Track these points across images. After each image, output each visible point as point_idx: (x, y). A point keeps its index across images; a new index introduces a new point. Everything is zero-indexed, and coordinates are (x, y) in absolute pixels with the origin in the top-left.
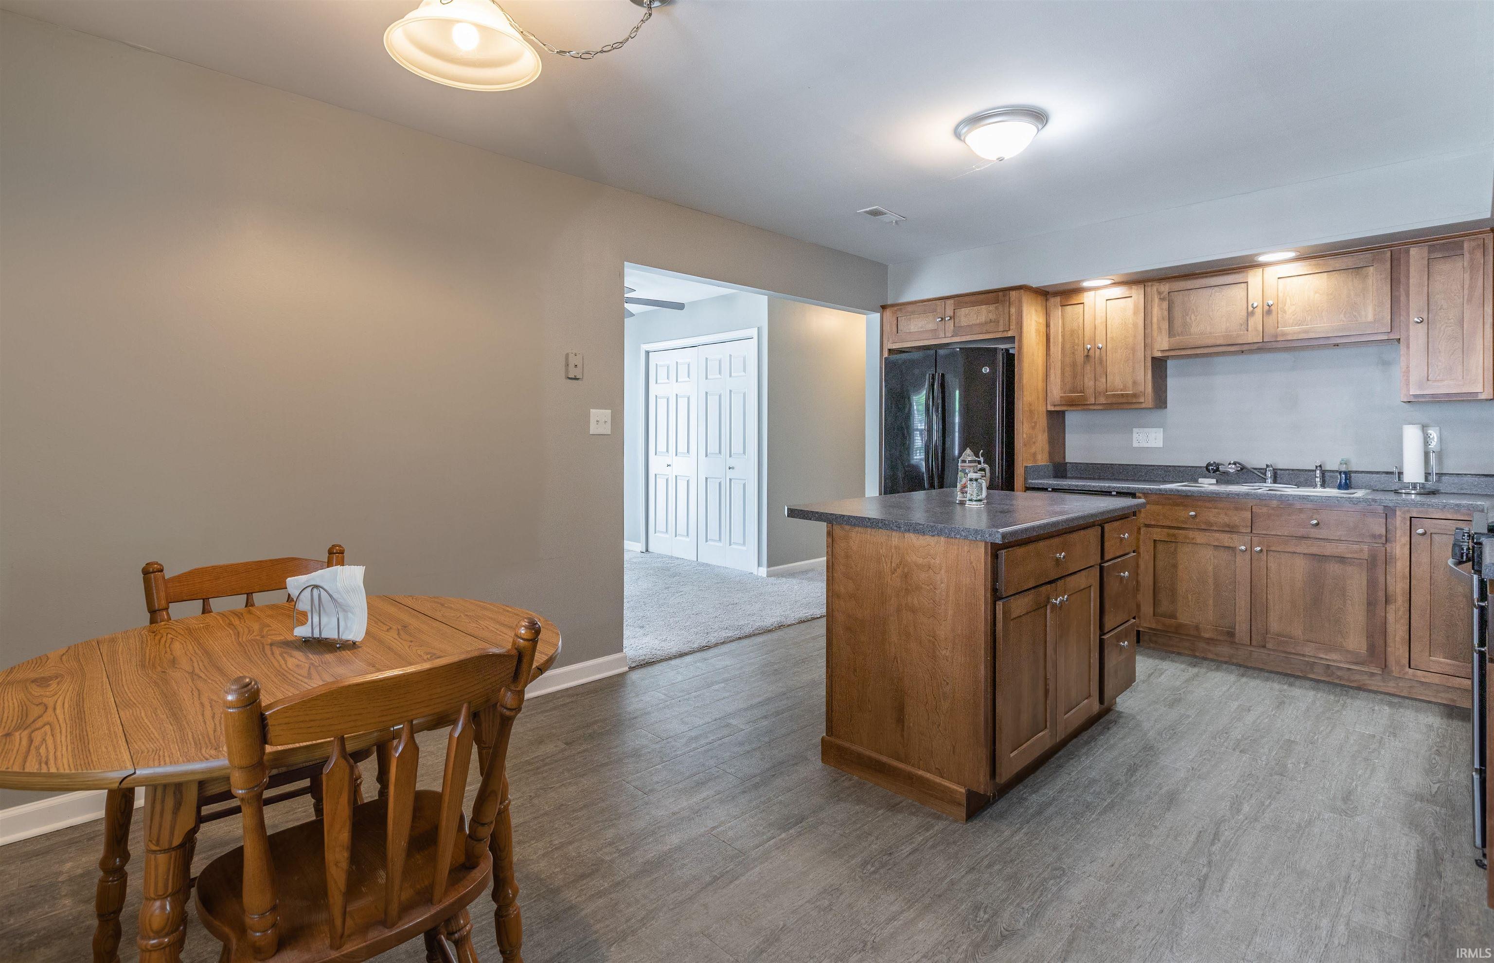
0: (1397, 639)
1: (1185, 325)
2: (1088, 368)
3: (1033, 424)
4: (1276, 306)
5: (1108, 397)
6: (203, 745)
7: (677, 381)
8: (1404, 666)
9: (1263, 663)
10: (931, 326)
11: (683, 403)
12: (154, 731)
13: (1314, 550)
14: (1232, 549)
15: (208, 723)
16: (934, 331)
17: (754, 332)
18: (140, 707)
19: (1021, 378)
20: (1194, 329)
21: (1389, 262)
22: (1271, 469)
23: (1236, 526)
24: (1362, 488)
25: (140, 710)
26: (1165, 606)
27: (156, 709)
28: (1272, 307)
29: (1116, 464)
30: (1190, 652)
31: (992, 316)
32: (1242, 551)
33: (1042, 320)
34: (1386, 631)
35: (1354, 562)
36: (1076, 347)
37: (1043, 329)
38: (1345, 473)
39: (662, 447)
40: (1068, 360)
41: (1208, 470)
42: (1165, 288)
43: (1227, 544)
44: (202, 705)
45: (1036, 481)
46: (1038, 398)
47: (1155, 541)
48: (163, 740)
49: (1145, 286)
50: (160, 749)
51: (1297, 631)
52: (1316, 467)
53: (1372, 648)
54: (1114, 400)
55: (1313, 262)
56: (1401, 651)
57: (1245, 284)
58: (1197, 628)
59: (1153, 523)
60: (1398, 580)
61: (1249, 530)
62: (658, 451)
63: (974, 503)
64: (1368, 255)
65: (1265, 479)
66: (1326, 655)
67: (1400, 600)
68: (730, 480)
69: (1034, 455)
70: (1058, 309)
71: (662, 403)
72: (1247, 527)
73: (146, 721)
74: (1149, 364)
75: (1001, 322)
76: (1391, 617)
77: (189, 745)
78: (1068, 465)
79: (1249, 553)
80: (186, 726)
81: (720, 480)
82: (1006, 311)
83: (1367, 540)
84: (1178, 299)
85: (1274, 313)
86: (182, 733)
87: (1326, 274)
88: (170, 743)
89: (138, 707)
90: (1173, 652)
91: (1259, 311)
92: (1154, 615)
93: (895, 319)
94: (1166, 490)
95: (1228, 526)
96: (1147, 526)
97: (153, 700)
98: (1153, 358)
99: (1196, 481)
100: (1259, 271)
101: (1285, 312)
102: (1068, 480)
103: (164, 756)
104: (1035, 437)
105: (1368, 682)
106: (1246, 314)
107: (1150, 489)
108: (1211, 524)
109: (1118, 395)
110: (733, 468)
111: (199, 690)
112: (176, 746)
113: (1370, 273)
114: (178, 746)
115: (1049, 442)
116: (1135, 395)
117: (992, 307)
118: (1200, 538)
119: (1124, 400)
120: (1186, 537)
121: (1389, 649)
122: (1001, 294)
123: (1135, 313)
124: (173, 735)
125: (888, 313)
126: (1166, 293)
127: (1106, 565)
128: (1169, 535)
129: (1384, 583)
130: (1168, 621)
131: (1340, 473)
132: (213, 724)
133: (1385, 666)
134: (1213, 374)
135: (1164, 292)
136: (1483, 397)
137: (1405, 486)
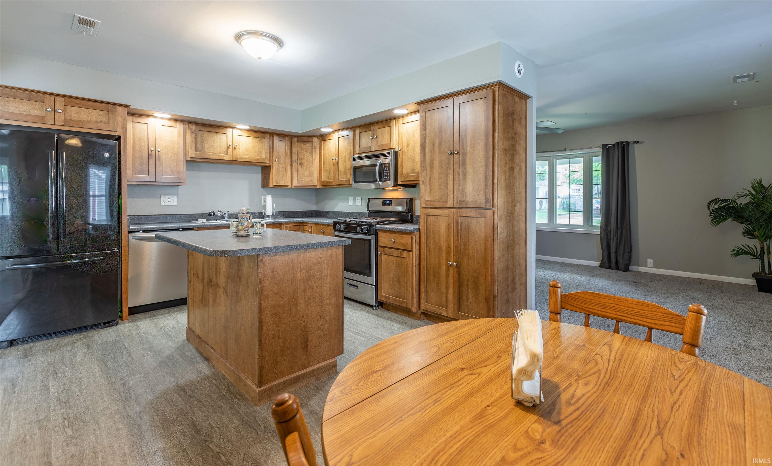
1: (203, 147)
2: (151, 161)
4: (237, 146)
6: (701, 368)
12: (724, 391)
15: (689, 379)
18: (725, 419)
20: (206, 150)
21: (268, 137)
22: (227, 214)
25: (726, 416)
27: (714, 409)
36: (142, 148)
40: (137, 155)
42: (193, 127)
44: (681, 394)
48: (721, 383)
49: (184, 124)
50: (726, 378)
57: (227, 135)
73: (726, 403)
74: (185, 162)
77: (709, 372)
80: (702, 384)
84: (199, 134)
86: (708, 380)
88: (718, 378)
89: (727, 420)
91: (231, 147)
97: (712, 420)
98: (187, 160)
100: (231, 130)
101: (239, 149)
103: (725, 373)
106: (226, 148)
111: (672, 408)
112: (716, 375)
113: (264, 141)
114: (715, 375)
124: (713, 382)
126: (194, 130)
132: (687, 376)
134: (200, 171)
135: (192, 129)
136: (289, 187)
137: (267, 216)
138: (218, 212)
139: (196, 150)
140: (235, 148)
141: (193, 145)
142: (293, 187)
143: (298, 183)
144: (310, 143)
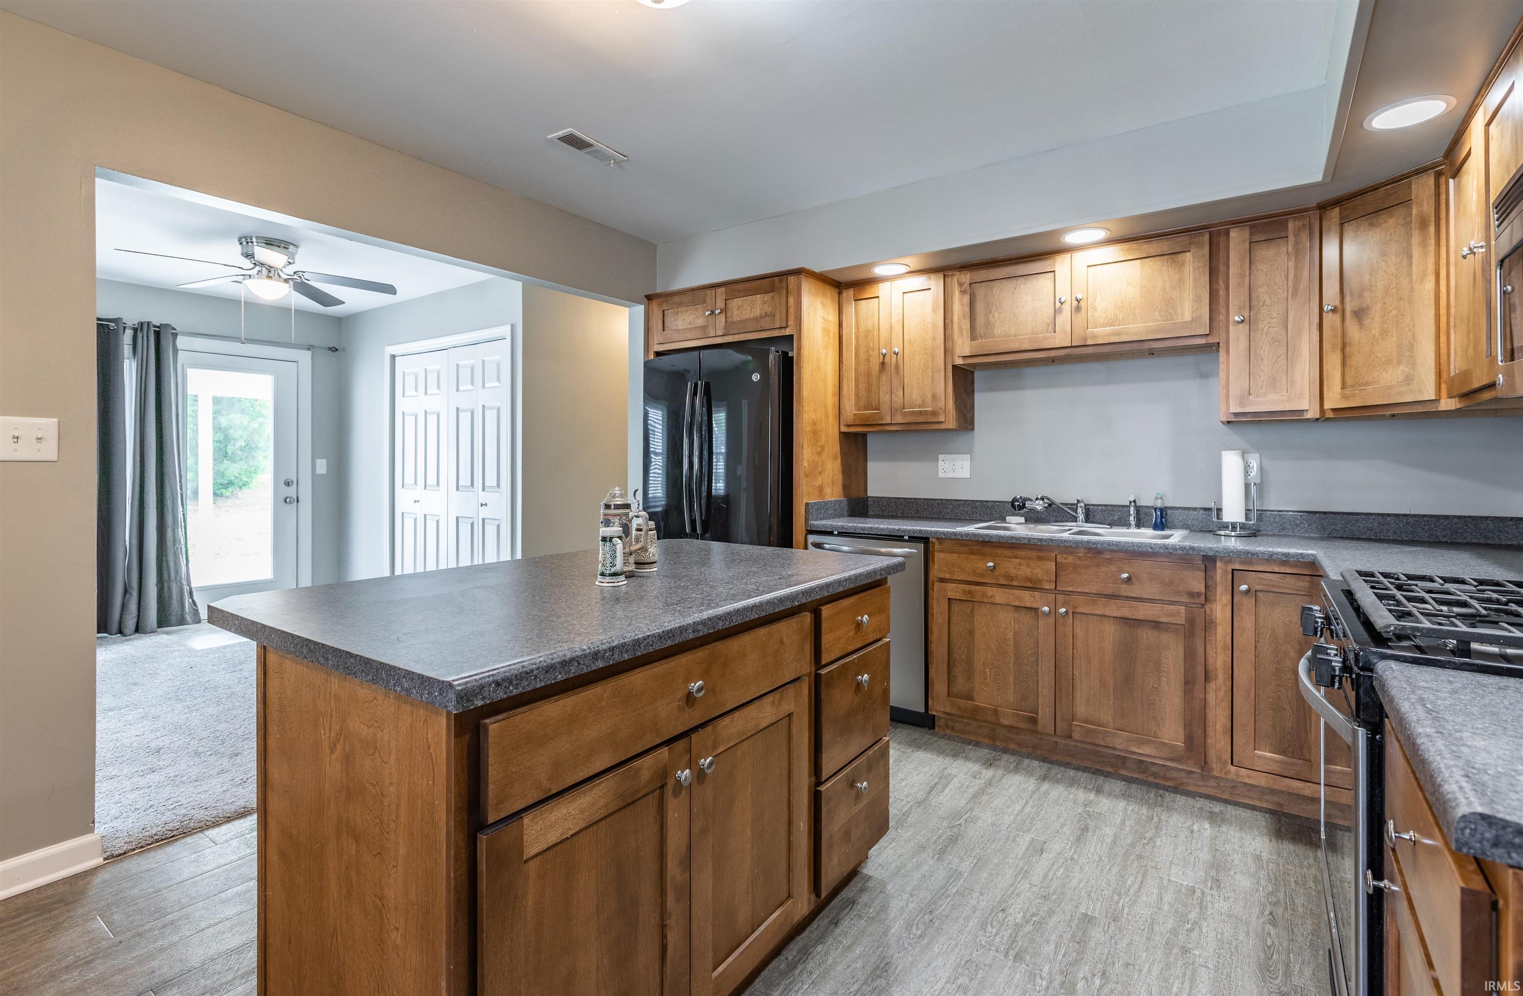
0: (1218, 726)
1: (988, 324)
2: (884, 378)
3: (819, 449)
4: (1086, 302)
5: (905, 414)
7: (426, 393)
8: (1225, 763)
9: (1070, 756)
10: (701, 322)
11: (432, 420)
13: (1125, 612)
14: (1036, 610)
16: (704, 328)
17: (506, 330)
19: (800, 390)
20: (998, 331)
21: (1208, 246)
22: (1083, 504)
23: (1040, 581)
24: (1178, 528)
26: (961, 684)
28: (1082, 303)
29: (920, 499)
30: (990, 742)
31: (768, 309)
32: (1044, 613)
33: (833, 317)
34: (1205, 718)
35: (1169, 628)
36: (871, 352)
37: (834, 328)
38: (1161, 510)
39: (409, 479)
40: (862, 368)
41: (1013, 506)
42: (966, 277)
43: (1028, 605)
45: (823, 522)
46: (827, 416)
47: (949, 599)
49: (945, 276)
51: (1107, 716)
52: (1130, 502)
53: (1189, 739)
54: (912, 419)
55: (1125, 246)
56: (1223, 743)
57: (1052, 274)
58: (996, 712)
59: (948, 576)
60: (1219, 651)
61: (1053, 587)
62: (405, 482)
63: (608, 579)
64: (1184, 239)
65: (1076, 517)
66: (1139, 748)
67: (1221, 677)
68: (483, 520)
69: (821, 489)
70: (851, 304)
71: (410, 421)
72: (1050, 581)
74: (950, 374)
75: (778, 316)
76: (1211, 698)
78: (869, 499)
79: (1054, 616)
81: (471, 520)
82: (783, 301)
83: (1185, 599)
84: (980, 291)
85: (1083, 310)
87: (1139, 261)
90: (969, 743)
91: (1067, 308)
92: (949, 696)
93: (660, 312)
94: (960, 534)
95: (1029, 580)
96: (942, 580)
98: (954, 367)
99: (1003, 520)
100: (1067, 256)
101: (1095, 309)
102: (868, 520)
104: (822, 465)
105: (1185, 780)
106: (1053, 312)
107: (944, 533)
108: (1011, 578)
109: (916, 412)
110: (486, 505)
113: (1187, 261)
115: (844, 472)
116: (934, 413)
117: (767, 297)
118: (1000, 596)
119: (922, 419)
120: (984, 595)
121: (1209, 741)
122: (776, 279)
123: (934, 310)
125: (654, 304)
126: (967, 284)
127: (823, 672)
128: (965, 592)
129: (1203, 654)
130: (962, 703)
131: (1156, 509)
133: (1206, 762)
134: (1022, 388)
135: (964, 283)
136: (1309, 415)
137: (1225, 526)
138: (1037, 499)
139: (973, 337)
140: (1078, 309)
141: (966, 325)
142: (1330, 415)
143: (1345, 397)
144: (1400, 211)
